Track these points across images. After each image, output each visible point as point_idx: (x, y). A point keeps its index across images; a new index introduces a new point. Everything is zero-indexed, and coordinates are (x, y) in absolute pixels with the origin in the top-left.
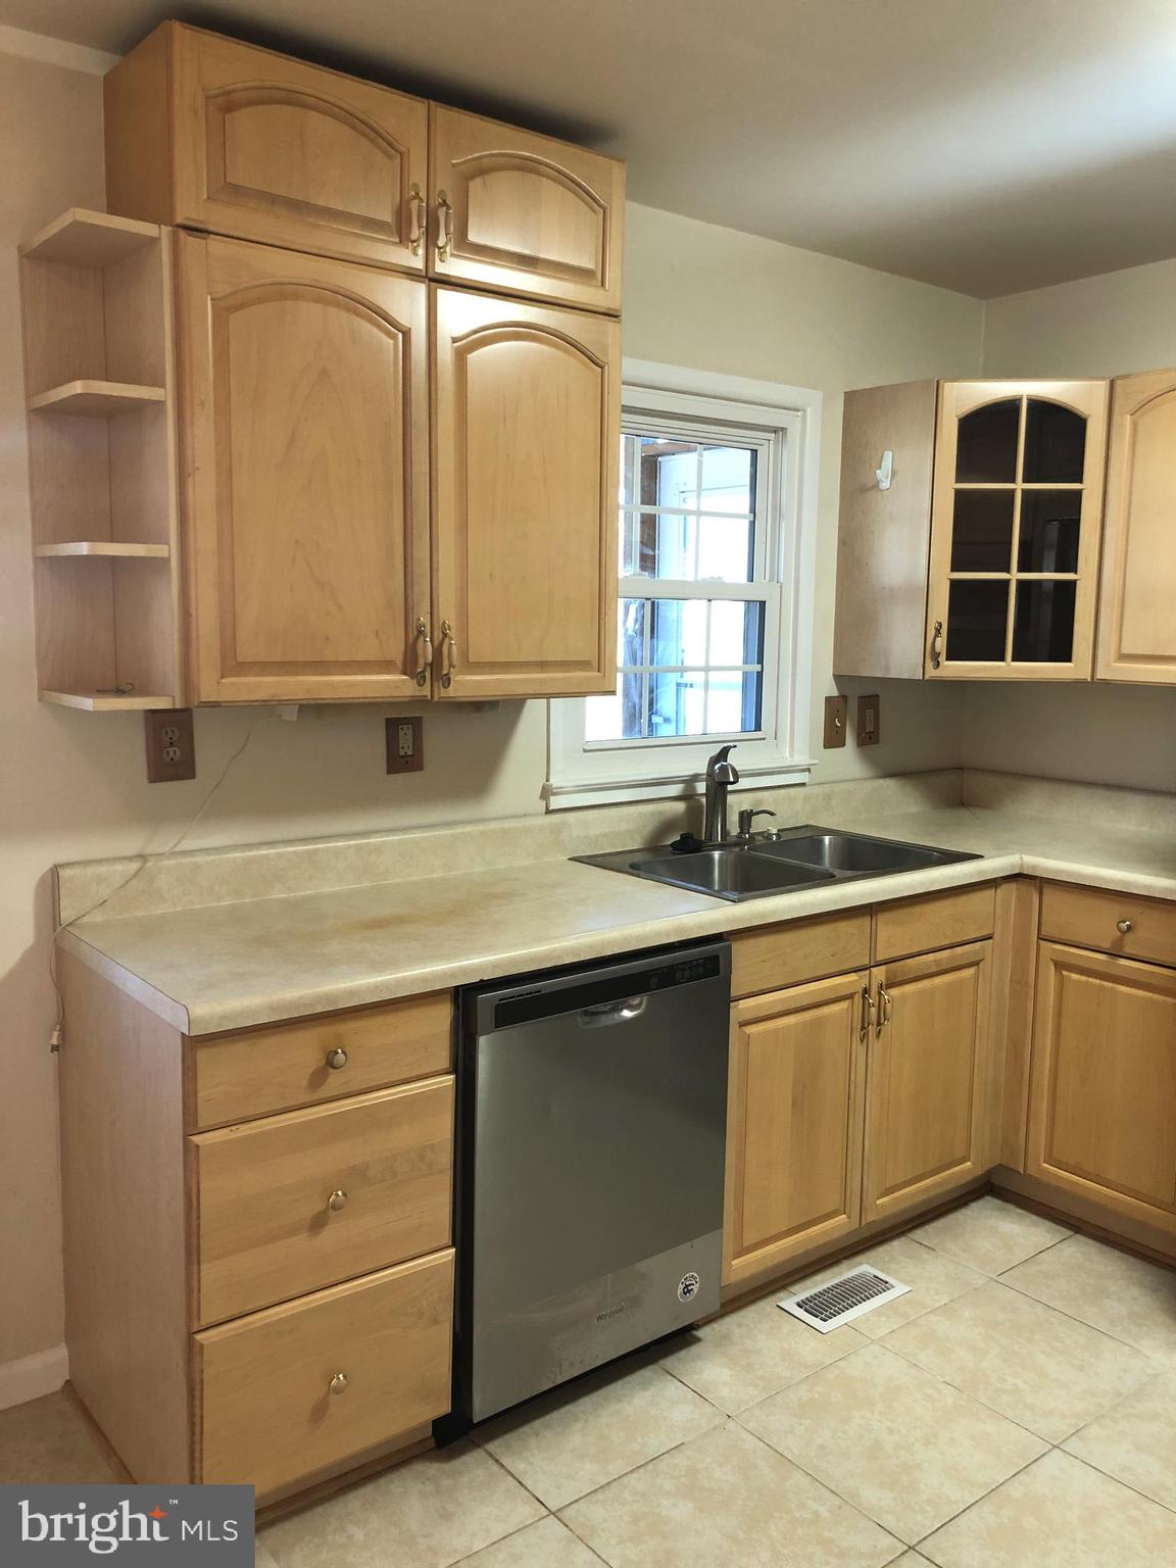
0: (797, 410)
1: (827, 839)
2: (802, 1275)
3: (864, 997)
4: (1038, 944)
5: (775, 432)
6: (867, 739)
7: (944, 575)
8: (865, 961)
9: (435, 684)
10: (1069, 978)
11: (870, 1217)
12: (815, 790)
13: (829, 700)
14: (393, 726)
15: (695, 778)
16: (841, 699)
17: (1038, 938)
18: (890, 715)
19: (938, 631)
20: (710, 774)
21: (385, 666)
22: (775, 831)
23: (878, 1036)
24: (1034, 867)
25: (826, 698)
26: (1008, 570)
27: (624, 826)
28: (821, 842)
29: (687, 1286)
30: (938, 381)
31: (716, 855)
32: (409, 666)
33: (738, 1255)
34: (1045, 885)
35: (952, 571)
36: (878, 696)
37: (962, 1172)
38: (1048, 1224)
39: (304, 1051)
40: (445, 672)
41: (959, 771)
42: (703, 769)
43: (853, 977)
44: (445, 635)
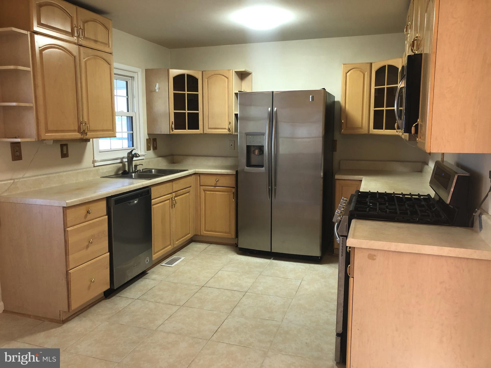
0: (136, 73)
1: (153, 170)
2: (163, 260)
3: (172, 199)
4: (200, 187)
5: (131, 77)
6: (155, 148)
7: (172, 111)
8: (172, 192)
9: (84, 135)
10: (207, 193)
11: (175, 246)
12: (147, 160)
13: (147, 139)
14: (62, 146)
15: (123, 158)
16: (149, 139)
17: (200, 186)
18: (159, 143)
19: (172, 123)
20: (128, 156)
21: (74, 131)
22: (141, 169)
23: (174, 207)
24: (198, 171)
25: (146, 139)
26: (185, 110)
27: (110, 170)
28: (152, 171)
29: (147, 260)
30: (168, 69)
31: (133, 174)
32: (79, 131)
33: (154, 254)
34: (201, 175)
35: (174, 110)
36: (156, 139)
37: (189, 236)
38: (205, 244)
39: (82, 211)
40: (86, 132)
41: (173, 156)
42: (126, 155)
43: (170, 195)
44: (86, 124)
